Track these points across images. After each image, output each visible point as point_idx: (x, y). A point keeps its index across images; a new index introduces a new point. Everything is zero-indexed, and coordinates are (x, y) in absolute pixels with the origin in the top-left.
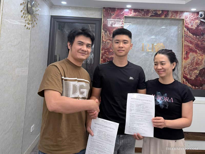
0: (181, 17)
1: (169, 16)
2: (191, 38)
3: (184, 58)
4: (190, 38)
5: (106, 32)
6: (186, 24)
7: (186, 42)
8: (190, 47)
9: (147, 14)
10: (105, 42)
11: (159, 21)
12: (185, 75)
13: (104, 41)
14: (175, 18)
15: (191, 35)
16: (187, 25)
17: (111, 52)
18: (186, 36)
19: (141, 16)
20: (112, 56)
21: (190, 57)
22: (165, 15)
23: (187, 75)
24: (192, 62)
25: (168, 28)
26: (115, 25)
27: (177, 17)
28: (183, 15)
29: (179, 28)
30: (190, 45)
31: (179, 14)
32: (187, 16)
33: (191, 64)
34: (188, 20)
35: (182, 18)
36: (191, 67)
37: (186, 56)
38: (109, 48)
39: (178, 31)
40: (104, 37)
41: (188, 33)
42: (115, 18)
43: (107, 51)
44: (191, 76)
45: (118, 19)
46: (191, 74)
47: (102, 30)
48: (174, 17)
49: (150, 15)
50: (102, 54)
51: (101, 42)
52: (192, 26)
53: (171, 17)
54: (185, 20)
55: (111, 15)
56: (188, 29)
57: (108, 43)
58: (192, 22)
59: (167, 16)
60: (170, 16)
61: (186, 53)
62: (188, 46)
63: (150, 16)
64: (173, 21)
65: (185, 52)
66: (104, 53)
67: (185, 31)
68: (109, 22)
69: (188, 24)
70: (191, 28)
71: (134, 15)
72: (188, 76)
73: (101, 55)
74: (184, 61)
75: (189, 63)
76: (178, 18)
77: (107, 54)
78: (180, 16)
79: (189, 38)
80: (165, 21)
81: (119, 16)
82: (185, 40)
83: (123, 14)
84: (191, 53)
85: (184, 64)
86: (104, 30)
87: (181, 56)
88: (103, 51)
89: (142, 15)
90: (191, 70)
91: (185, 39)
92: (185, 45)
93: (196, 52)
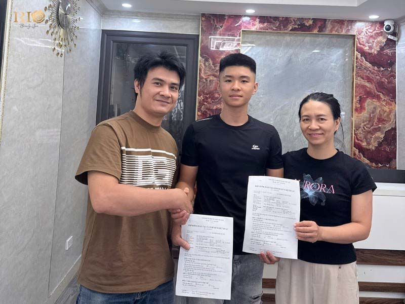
0: (351, 31)
1: (327, 29)
2: (369, 72)
3: (356, 110)
4: (367, 71)
5: (206, 60)
6: (359, 45)
7: (359, 78)
8: (368, 89)
9: (285, 26)
10: (206, 79)
11: (308, 39)
12: (357, 141)
13: (203, 78)
14: (338, 32)
15: (369, 65)
16: (362, 46)
17: (217, 98)
18: (360, 67)
19: (274, 30)
20: (219, 106)
21: (366, 108)
22: (319, 27)
23: (361, 141)
24: (370, 117)
25: (325, 52)
26: (224, 47)
27: (342, 31)
28: (353, 27)
29: (345, 52)
30: (367, 84)
31: (345, 27)
32: (361, 29)
33: (369, 121)
34: (363, 38)
35: (351, 33)
36: (369, 126)
37: (359, 106)
38: (213, 91)
39: (344, 57)
40: (203, 70)
41: (362, 62)
42: (224, 35)
43: (210, 97)
44: (368, 144)
45: (229, 35)
46: (368, 140)
47: (199, 57)
48: (336, 31)
49: (290, 28)
50: (199, 103)
51: (198, 79)
52: (371, 48)
53: (331, 31)
54: (359, 37)
55: (216, 29)
56: (363, 53)
57: (210, 81)
58: (371, 41)
59: (324, 29)
60: (330, 29)
61: (360, 101)
62: (364, 87)
63: (291, 30)
64: (334, 40)
65: (358, 97)
66: (203, 100)
67: (357, 58)
68: (213, 43)
69: (364, 45)
70: (370, 51)
71: (260, 28)
72: (364, 144)
73: (197, 104)
74: (355, 114)
75: (365, 119)
76: (343, 33)
77: (209, 103)
78: (348, 30)
79: (365, 71)
80: (320, 39)
81: (231, 31)
82: (358, 75)
83: (239, 27)
84: (369, 101)
85: (355, 121)
86: (203, 57)
87: (350, 106)
88: (202, 97)
89: (276, 27)
90: (369, 132)
91: (357, 73)
92: (357, 84)
93: (378, 98)
